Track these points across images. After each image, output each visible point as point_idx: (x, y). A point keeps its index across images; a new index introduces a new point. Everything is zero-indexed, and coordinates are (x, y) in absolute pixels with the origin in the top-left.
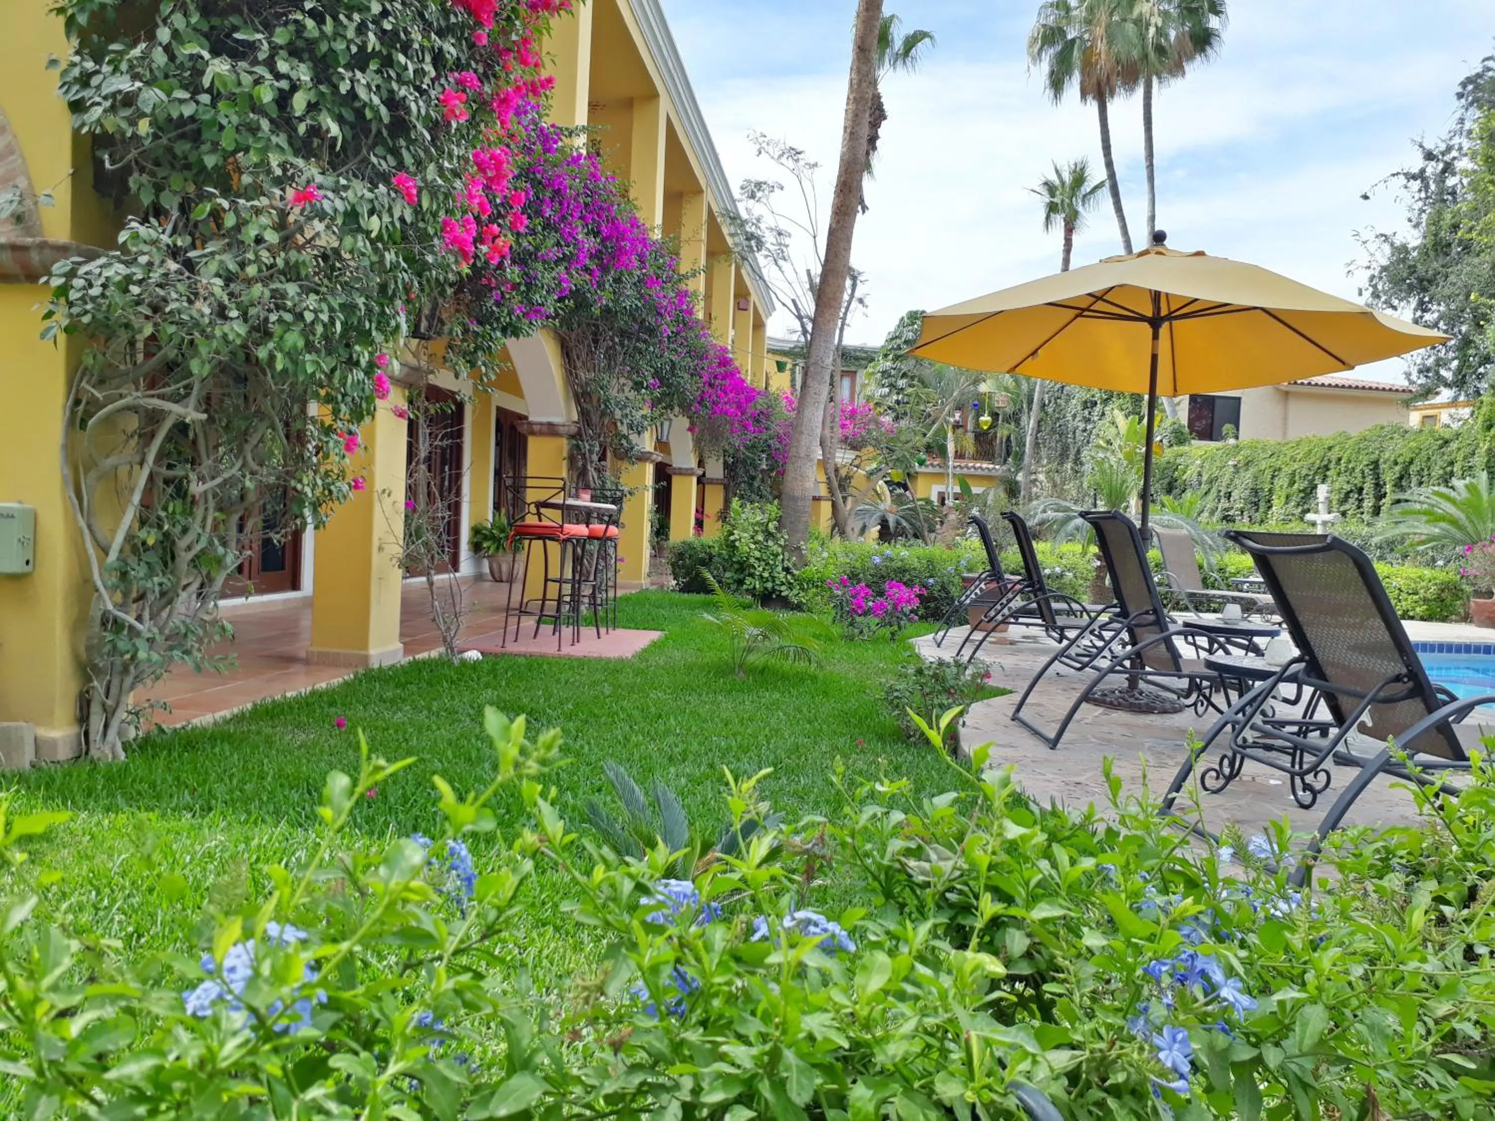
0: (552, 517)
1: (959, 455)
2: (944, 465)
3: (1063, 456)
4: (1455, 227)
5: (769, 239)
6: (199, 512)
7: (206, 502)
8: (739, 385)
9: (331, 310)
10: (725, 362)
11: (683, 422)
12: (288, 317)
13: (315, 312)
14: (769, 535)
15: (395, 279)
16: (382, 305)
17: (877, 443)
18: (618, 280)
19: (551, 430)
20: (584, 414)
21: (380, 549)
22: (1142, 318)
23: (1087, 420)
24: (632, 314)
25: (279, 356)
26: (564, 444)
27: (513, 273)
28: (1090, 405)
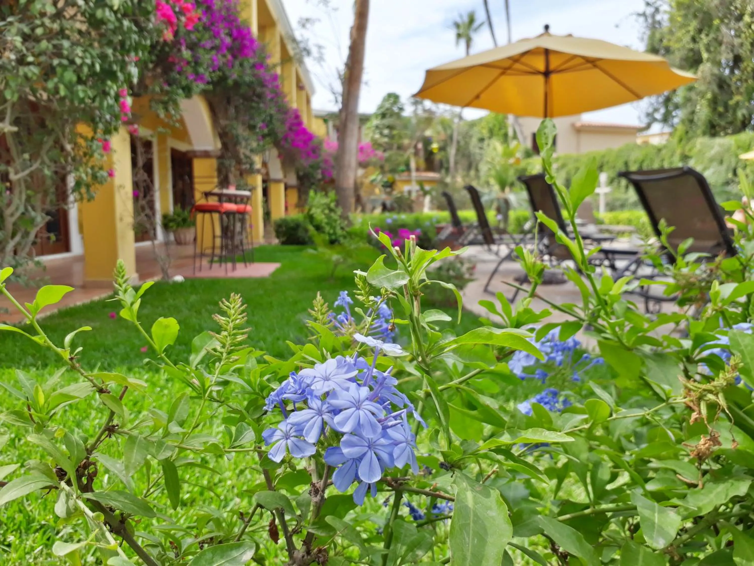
0: (213, 201)
1: (418, 170)
2: (410, 175)
3: (469, 167)
4: (661, 40)
5: (314, 51)
6: (16, 191)
7: (20, 186)
8: (304, 131)
9: (92, 57)
10: (297, 117)
11: (275, 152)
12: (65, 62)
13: (82, 58)
14: (331, 210)
15: (130, 38)
16: (122, 55)
17: (375, 165)
18: (241, 65)
19: (206, 155)
20: (225, 145)
21: (121, 219)
22: (539, 73)
23: (481, 148)
24: (250, 85)
25: (62, 87)
26: (213, 163)
27: (186, 54)
28: (482, 140)
